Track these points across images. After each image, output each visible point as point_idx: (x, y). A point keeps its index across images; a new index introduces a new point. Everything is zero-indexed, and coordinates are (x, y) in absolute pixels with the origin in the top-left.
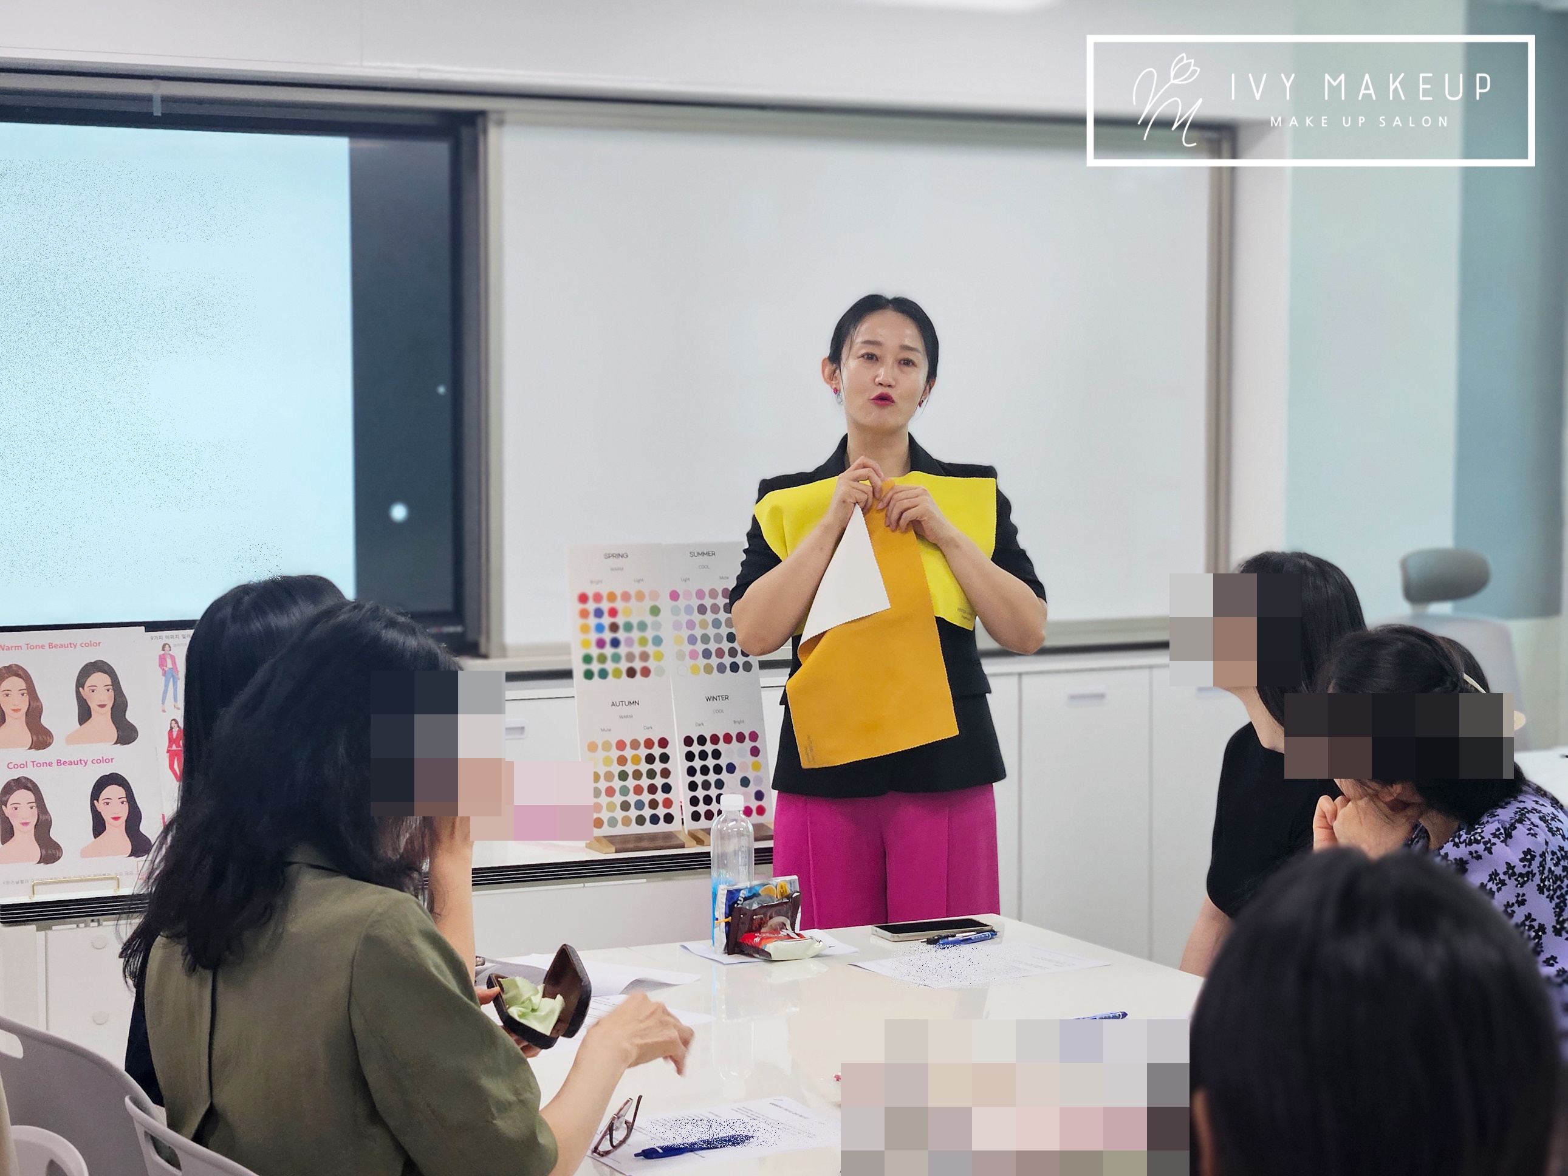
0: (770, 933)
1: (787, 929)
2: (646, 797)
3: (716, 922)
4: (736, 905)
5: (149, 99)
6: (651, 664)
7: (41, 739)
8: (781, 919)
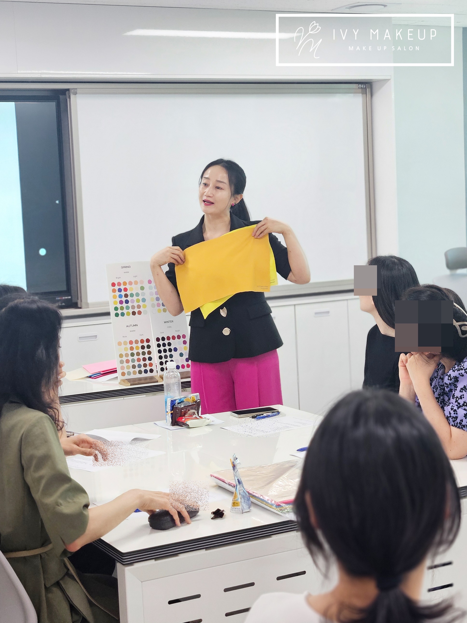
0: (189, 417)
1: (196, 415)
2: (142, 363)
3: (167, 413)
4: (174, 406)
6: (141, 309)
8: (193, 411)
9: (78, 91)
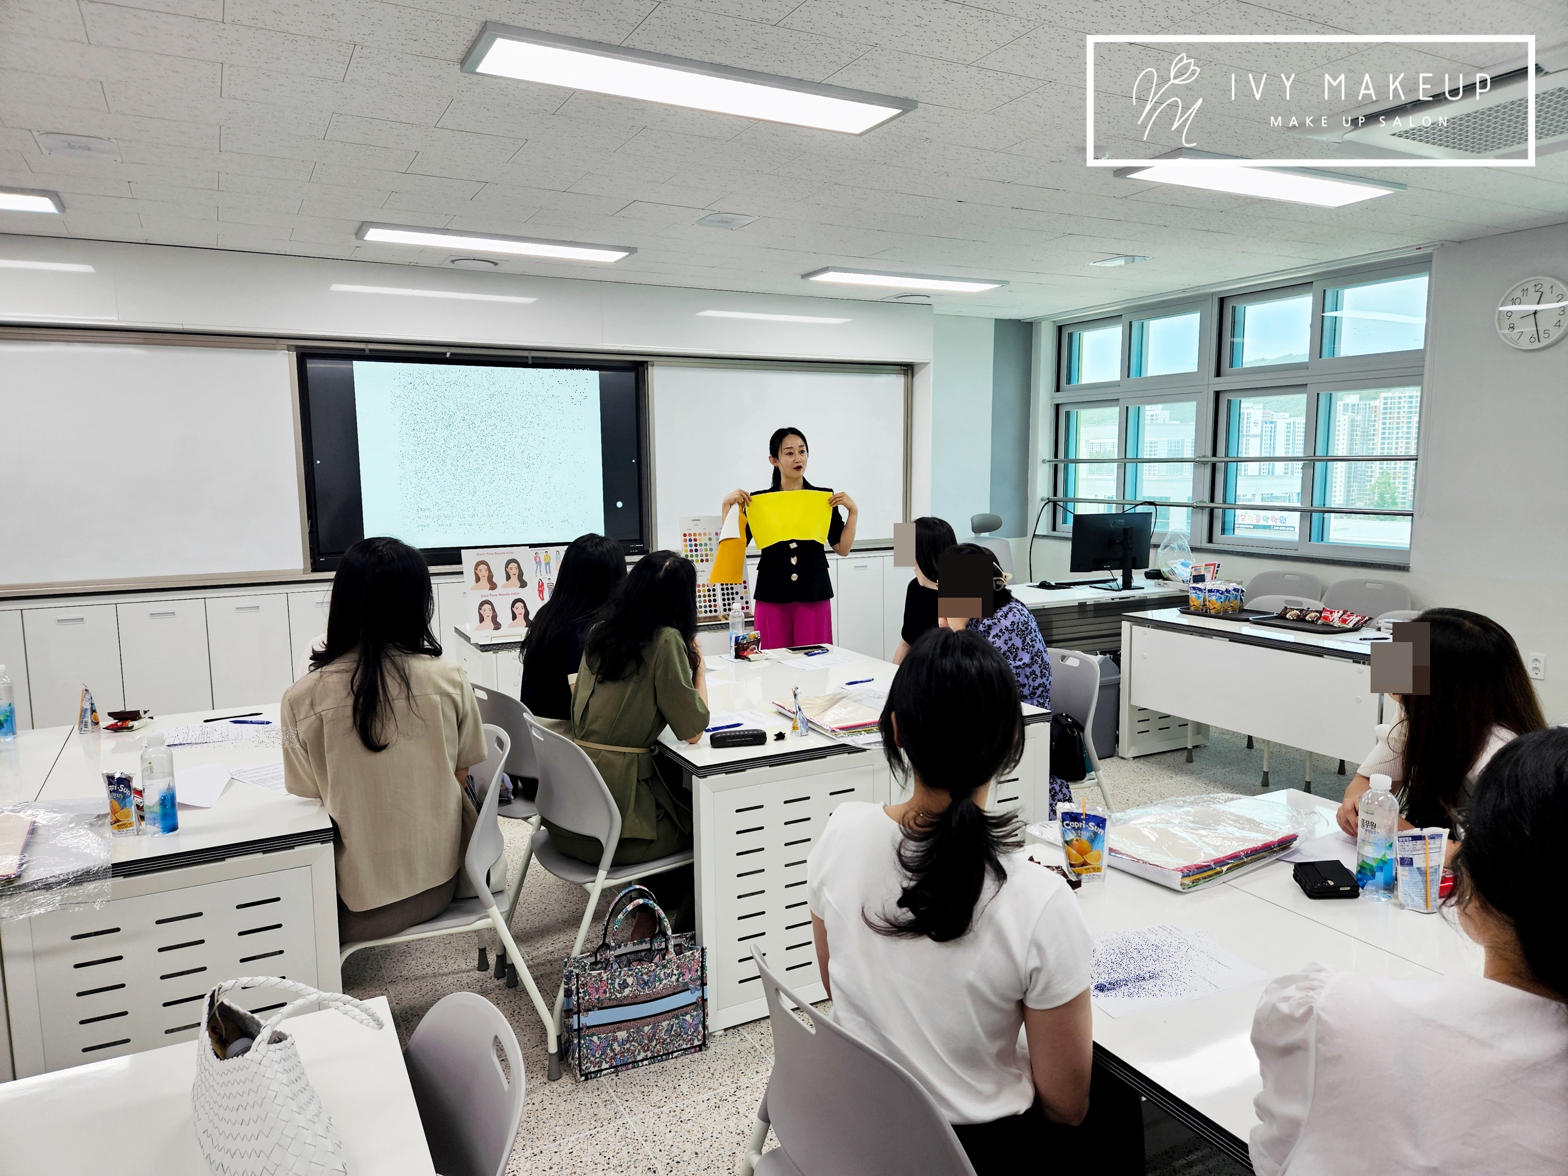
0: (750, 651)
2: (708, 604)
3: (731, 648)
4: (738, 642)
5: (527, 357)
6: (709, 558)
7: (493, 586)
8: (754, 646)
9: (655, 363)
